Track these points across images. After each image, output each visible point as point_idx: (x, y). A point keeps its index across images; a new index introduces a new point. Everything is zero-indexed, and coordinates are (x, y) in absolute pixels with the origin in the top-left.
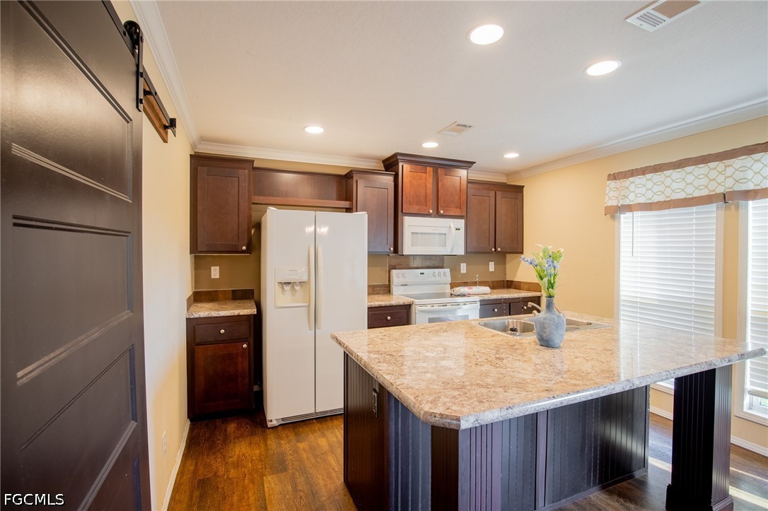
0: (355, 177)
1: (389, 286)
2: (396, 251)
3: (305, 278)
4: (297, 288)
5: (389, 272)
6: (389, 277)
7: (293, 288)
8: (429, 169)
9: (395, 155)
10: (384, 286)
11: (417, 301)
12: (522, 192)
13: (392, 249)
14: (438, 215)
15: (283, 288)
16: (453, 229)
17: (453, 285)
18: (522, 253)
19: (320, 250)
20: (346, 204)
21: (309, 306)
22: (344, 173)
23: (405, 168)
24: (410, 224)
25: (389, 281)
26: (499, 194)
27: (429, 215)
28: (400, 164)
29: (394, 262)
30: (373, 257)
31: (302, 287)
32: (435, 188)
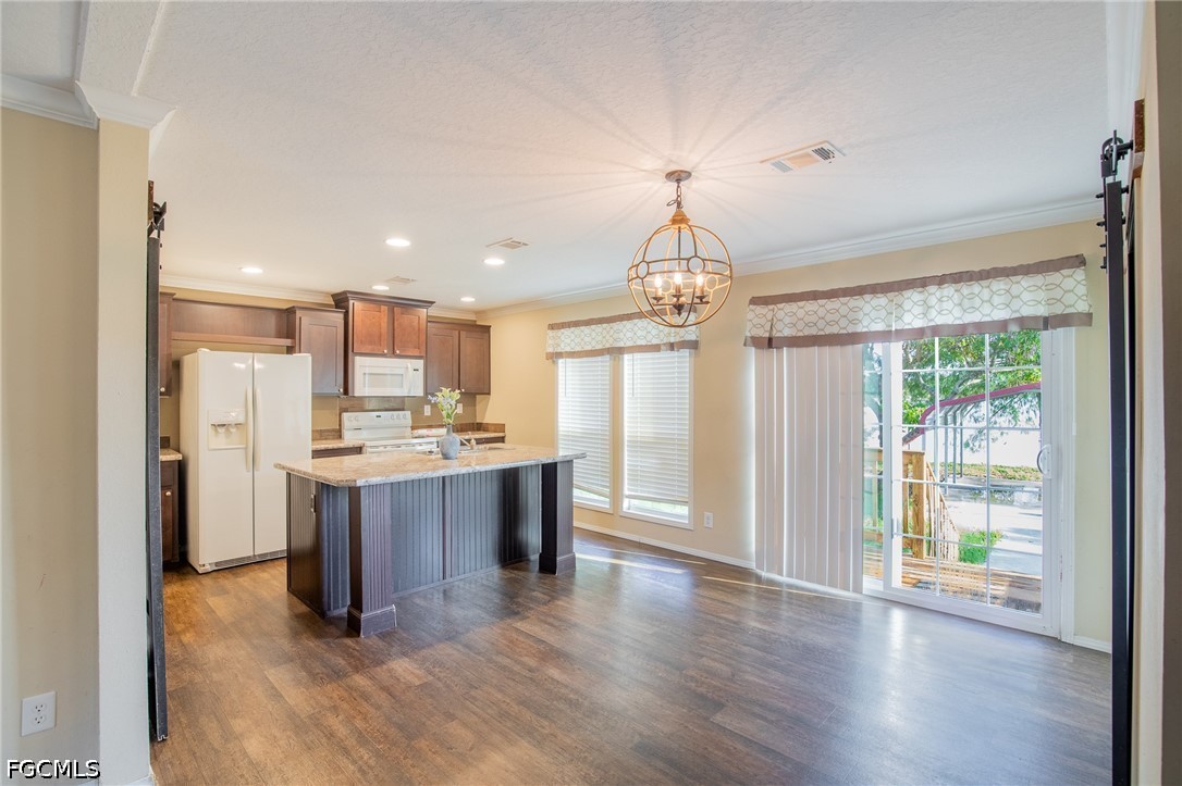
0: (299, 314)
1: (340, 431)
2: (346, 392)
3: (241, 419)
4: (233, 430)
5: (340, 415)
6: (340, 421)
7: (227, 430)
8: (384, 308)
9: (345, 293)
10: (333, 430)
11: (368, 443)
12: (489, 332)
13: (342, 390)
14: (394, 354)
15: (216, 431)
16: (411, 371)
17: (413, 428)
18: (489, 394)
19: (258, 392)
20: (288, 342)
21: (246, 448)
22: (285, 306)
23: (356, 306)
24: (362, 365)
25: (340, 425)
26: (463, 334)
27: (384, 355)
28: (351, 302)
29: (346, 404)
30: (319, 399)
31: (238, 428)
32: (391, 327)
